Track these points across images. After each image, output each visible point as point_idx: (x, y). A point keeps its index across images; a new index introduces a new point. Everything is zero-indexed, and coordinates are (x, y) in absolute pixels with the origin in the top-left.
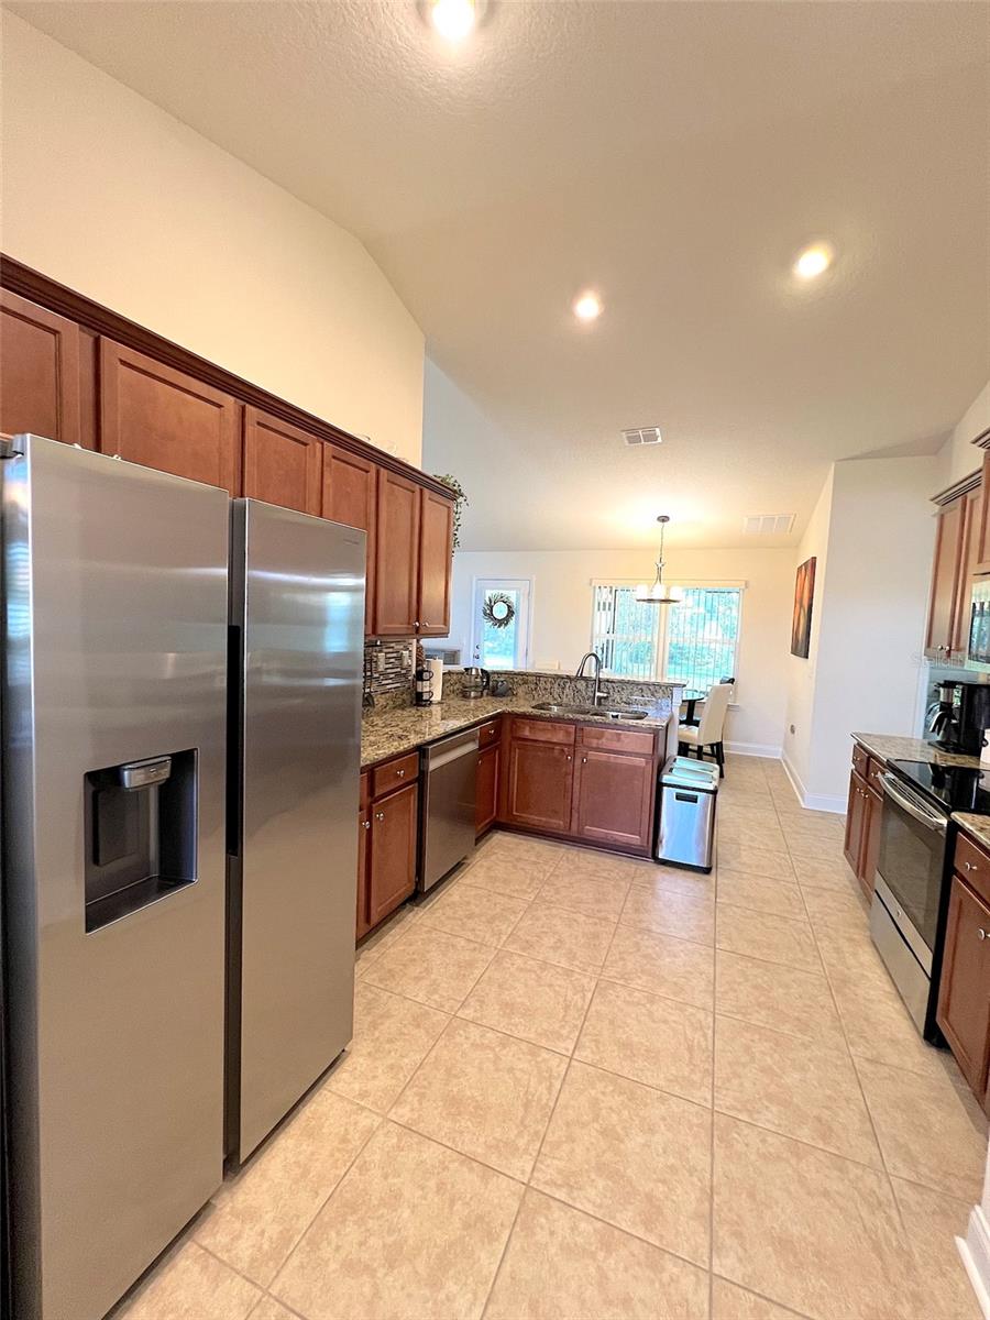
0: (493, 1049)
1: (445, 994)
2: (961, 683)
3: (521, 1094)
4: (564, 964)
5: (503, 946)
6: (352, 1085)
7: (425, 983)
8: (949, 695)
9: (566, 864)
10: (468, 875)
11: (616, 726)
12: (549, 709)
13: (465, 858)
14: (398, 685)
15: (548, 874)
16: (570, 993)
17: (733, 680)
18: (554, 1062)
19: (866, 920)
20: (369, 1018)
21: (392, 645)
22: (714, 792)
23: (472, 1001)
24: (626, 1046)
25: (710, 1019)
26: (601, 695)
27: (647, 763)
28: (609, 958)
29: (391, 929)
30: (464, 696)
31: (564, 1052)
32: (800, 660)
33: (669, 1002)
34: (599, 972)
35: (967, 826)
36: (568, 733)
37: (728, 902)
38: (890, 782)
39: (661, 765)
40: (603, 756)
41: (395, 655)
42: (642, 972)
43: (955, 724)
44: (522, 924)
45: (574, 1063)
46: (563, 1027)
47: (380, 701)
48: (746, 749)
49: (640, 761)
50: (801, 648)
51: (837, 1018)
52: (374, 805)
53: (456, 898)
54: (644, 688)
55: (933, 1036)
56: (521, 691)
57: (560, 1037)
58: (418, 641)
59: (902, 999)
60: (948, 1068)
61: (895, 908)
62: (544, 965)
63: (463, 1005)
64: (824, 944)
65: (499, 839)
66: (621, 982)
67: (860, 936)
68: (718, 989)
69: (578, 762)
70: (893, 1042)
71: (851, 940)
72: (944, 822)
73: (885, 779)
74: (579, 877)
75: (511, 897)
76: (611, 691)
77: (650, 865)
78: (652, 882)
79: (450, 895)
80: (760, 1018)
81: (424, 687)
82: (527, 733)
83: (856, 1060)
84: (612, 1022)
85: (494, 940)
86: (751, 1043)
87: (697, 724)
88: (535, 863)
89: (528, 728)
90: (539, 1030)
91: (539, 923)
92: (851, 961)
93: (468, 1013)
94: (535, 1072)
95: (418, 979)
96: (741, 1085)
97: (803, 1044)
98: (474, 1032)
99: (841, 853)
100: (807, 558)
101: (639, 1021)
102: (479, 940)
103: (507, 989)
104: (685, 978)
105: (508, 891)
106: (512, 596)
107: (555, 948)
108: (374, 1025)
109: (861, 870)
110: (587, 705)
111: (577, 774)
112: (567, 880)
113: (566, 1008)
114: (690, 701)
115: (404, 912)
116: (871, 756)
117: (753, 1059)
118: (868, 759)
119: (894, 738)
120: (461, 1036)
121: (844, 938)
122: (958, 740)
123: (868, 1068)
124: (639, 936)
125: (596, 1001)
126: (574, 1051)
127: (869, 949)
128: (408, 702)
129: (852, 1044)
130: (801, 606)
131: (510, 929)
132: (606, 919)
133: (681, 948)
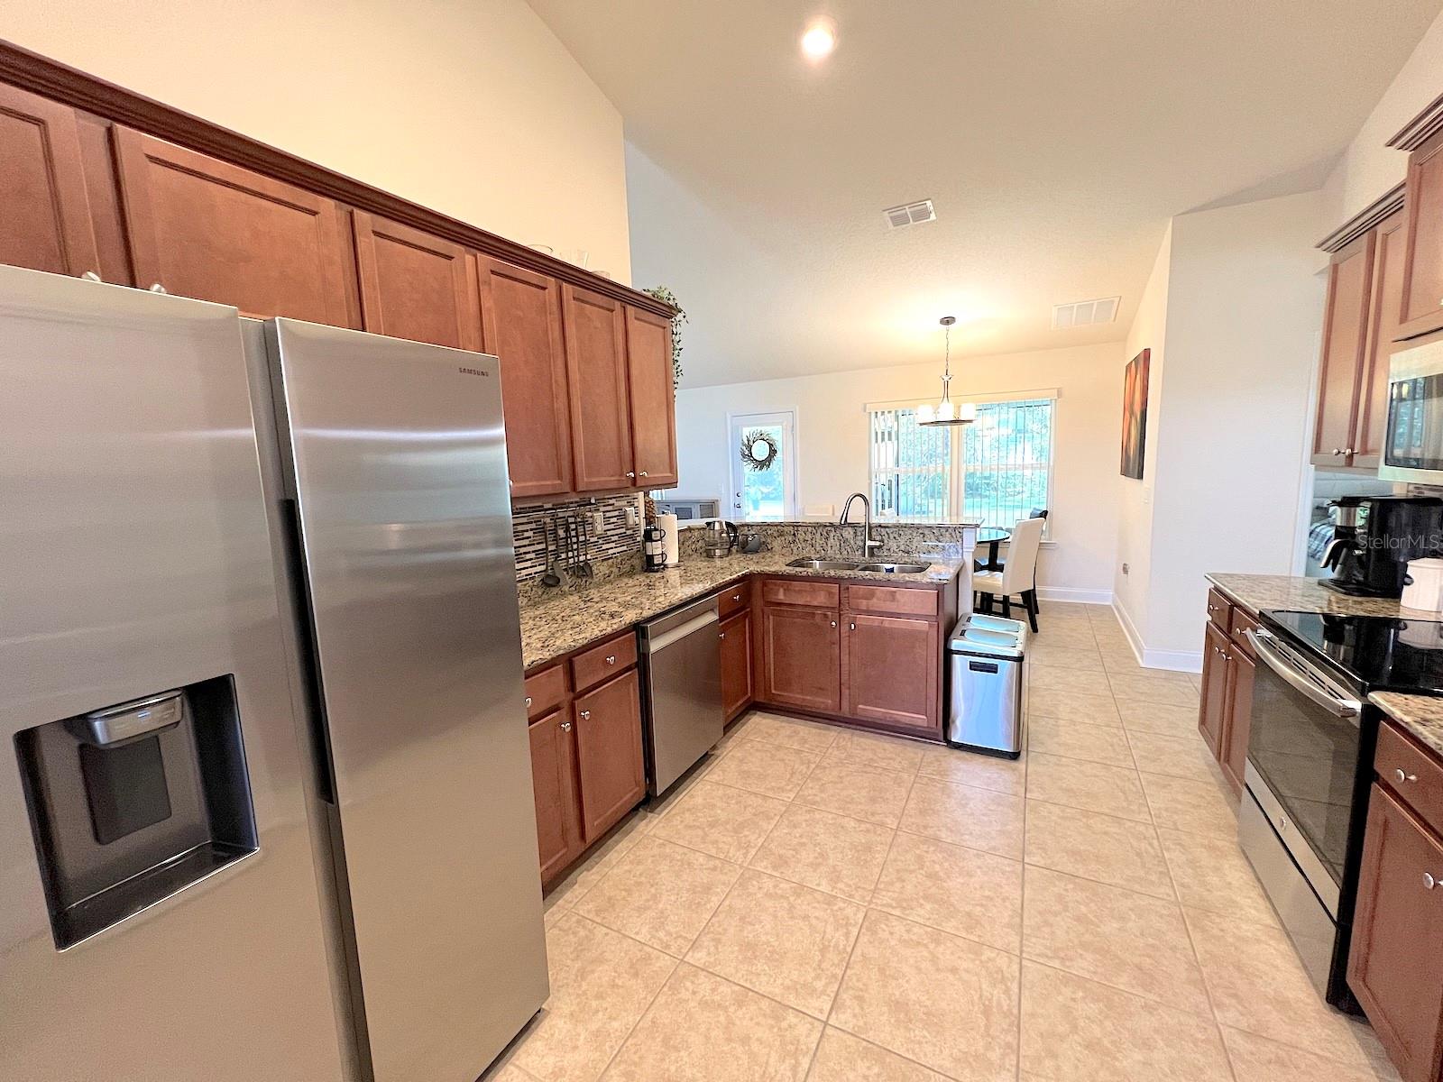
0: (726, 1009)
1: (673, 930)
2: (1367, 499)
3: (757, 1075)
4: (825, 887)
5: (750, 863)
6: (545, 1060)
7: (650, 914)
8: (1349, 517)
9: (836, 752)
10: (716, 770)
11: (888, 583)
12: (810, 566)
13: (714, 748)
14: (625, 548)
15: (813, 766)
16: (830, 929)
17: (1046, 512)
18: (802, 1029)
19: (1234, 821)
20: (578, 965)
21: (611, 502)
22: (1020, 659)
23: (706, 940)
24: (899, 1007)
25: (1015, 967)
26: (873, 543)
27: (930, 626)
28: (883, 878)
29: (617, 842)
30: (708, 556)
31: (817, 1015)
32: (1131, 482)
33: (960, 942)
34: (868, 899)
35: (1398, 714)
36: (830, 594)
37: (1041, 798)
38: (1267, 643)
39: (951, 626)
40: (875, 621)
41: (616, 513)
42: (926, 897)
43: (1359, 557)
44: (776, 833)
45: (829, 1031)
46: (818, 977)
47: (600, 569)
48: (1065, 595)
49: (922, 625)
50: (1134, 466)
51: (1195, 966)
52: (576, 702)
53: (699, 800)
54: (926, 532)
55: (1340, 996)
56: (776, 544)
57: (812, 992)
58: (647, 494)
59: (1289, 936)
60: (1365, 1046)
61: (1278, 814)
62: (800, 888)
63: (695, 945)
64: (1175, 855)
65: (759, 723)
66: (897, 912)
67: (1226, 842)
68: (1026, 922)
69: (845, 628)
70: (1282, 1004)
71: (1211, 848)
72: (1356, 705)
73: (1257, 637)
74: (852, 768)
75: (765, 797)
76: (885, 538)
77: (942, 751)
78: (943, 773)
79: (692, 797)
80: (1083, 965)
81: (655, 549)
82: (781, 596)
83: (1225, 1032)
84: (882, 971)
85: (740, 854)
86: (1072, 1004)
87: (1001, 568)
88: (798, 752)
89: (781, 590)
90: (787, 982)
91: (798, 832)
92: (1213, 879)
93: (699, 957)
94: (777, 1043)
95: (641, 910)
96: (1058, 1068)
97: (1145, 1007)
98: (705, 984)
99: (1195, 725)
100: (1138, 350)
101: (919, 969)
102: (722, 856)
103: (750, 924)
104: (982, 905)
105: (762, 790)
106: (776, 433)
107: (815, 866)
108: (582, 974)
109: (1224, 754)
110: (857, 557)
111: (845, 643)
112: (835, 773)
113: (823, 950)
114: (991, 542)
115: (634, 821)
116: (1235, 604)
117: (1075, 1029)
118: (1231, 608)
119: (1268, 578)
120: (687, 990)
121: (1203, 846)
122: (1366, 577)
123: (1241, 1044)
124: (925, 847)
125: (863, 939)
126: (830, 1014)
127: (1239, 862)
128: (638, 568)
129: (1218, 1006)
130: (1132, 413)
131: (761, 841)
132: (882, 825)
133: (979, 862)
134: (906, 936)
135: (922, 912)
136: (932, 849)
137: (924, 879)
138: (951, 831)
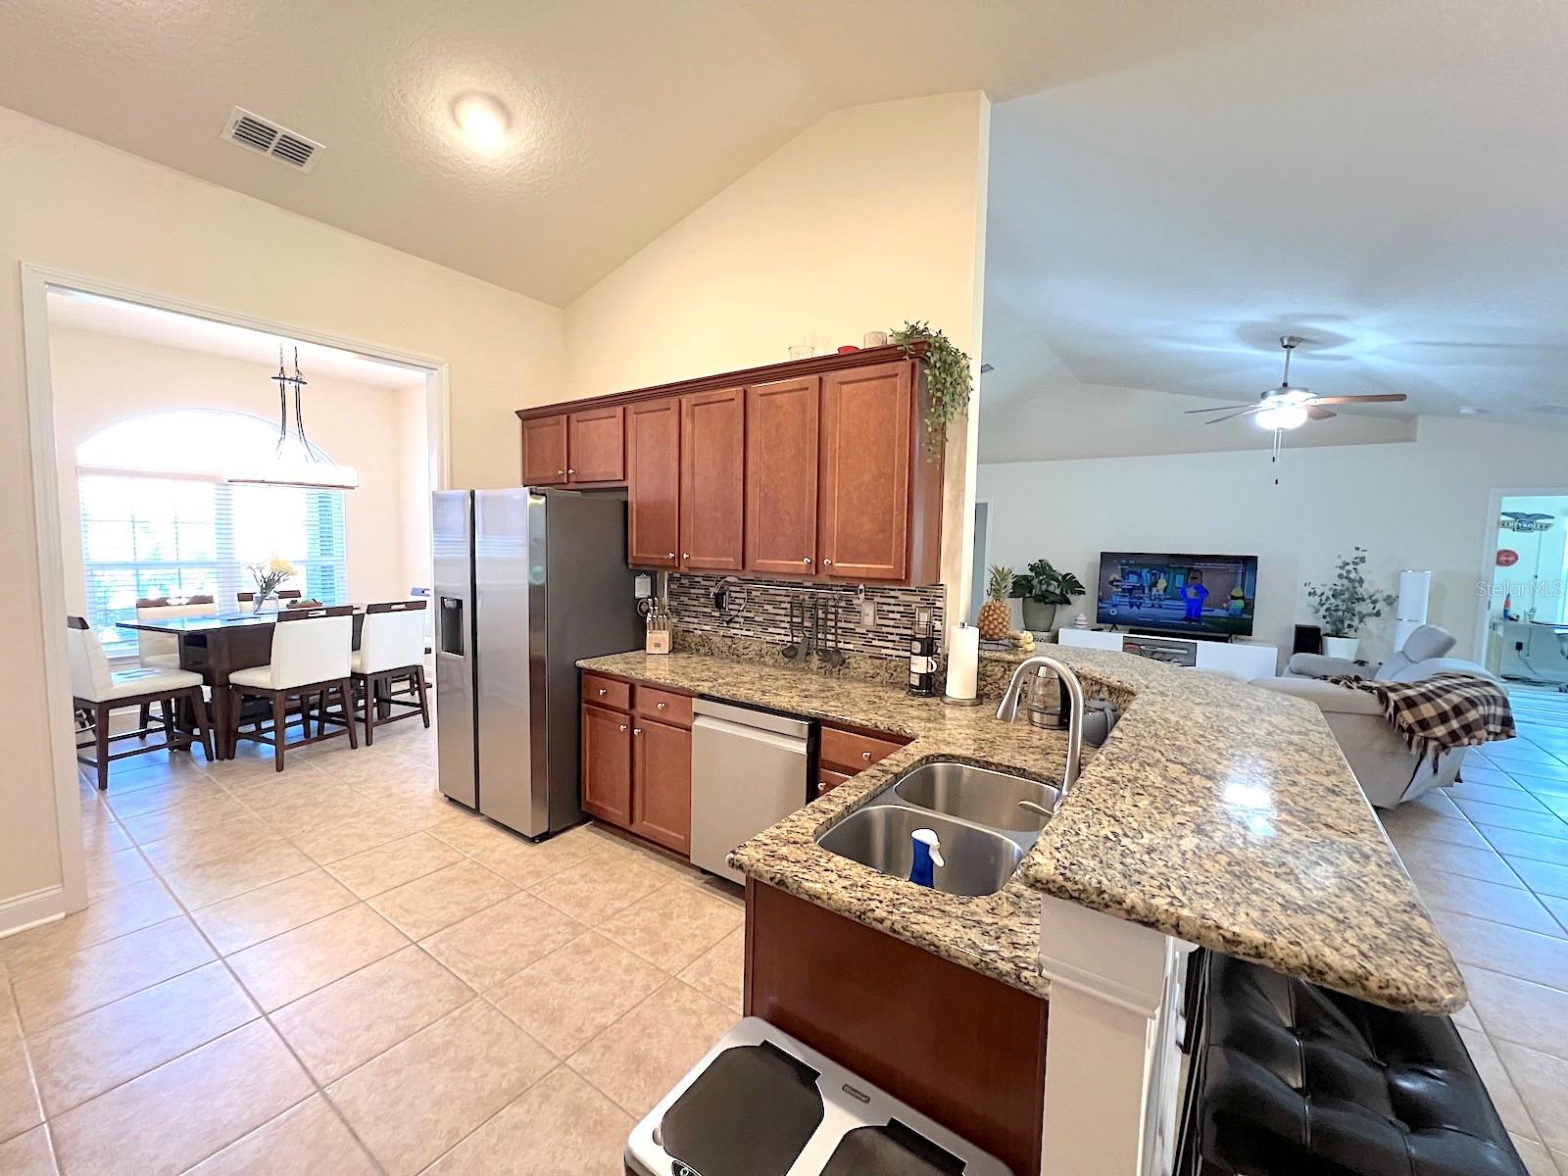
134: (428, 1008)
135: (438, 1032)
136: (505, 1084)
137: (470, 1054)
138: (515, 1127)
